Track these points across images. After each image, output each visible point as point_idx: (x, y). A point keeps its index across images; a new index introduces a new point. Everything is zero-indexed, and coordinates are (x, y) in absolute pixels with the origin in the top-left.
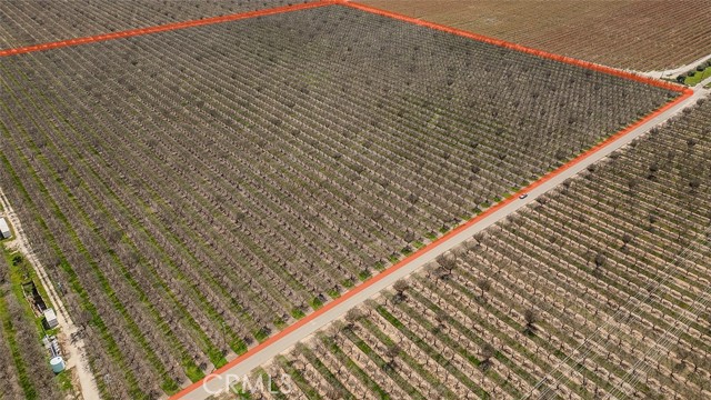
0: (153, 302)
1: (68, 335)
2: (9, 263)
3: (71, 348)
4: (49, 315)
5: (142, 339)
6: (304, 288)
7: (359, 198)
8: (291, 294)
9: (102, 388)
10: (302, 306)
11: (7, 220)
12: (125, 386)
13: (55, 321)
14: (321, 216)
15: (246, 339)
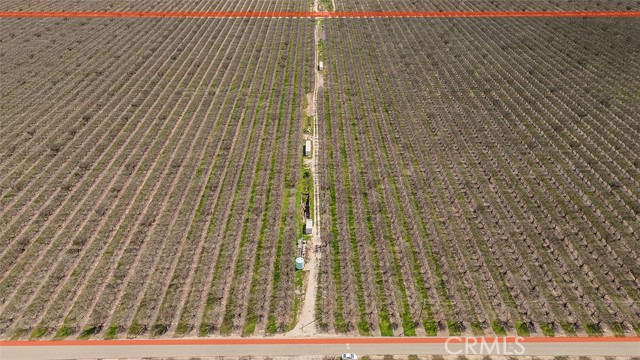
0: (378, 250)
1: (314, 245)
2: (302, 174)
3: (312, 256)
4: (309, 224)
5: (358, 276)
6: (516, 307)
7: (623, 241)
8: (499, 305)
9: (319, 298)
10: (506, 323)
11: (312, 143)
12: (334, 307)
13: (311, 230)
14: (567, 242)
15: (440, 324)
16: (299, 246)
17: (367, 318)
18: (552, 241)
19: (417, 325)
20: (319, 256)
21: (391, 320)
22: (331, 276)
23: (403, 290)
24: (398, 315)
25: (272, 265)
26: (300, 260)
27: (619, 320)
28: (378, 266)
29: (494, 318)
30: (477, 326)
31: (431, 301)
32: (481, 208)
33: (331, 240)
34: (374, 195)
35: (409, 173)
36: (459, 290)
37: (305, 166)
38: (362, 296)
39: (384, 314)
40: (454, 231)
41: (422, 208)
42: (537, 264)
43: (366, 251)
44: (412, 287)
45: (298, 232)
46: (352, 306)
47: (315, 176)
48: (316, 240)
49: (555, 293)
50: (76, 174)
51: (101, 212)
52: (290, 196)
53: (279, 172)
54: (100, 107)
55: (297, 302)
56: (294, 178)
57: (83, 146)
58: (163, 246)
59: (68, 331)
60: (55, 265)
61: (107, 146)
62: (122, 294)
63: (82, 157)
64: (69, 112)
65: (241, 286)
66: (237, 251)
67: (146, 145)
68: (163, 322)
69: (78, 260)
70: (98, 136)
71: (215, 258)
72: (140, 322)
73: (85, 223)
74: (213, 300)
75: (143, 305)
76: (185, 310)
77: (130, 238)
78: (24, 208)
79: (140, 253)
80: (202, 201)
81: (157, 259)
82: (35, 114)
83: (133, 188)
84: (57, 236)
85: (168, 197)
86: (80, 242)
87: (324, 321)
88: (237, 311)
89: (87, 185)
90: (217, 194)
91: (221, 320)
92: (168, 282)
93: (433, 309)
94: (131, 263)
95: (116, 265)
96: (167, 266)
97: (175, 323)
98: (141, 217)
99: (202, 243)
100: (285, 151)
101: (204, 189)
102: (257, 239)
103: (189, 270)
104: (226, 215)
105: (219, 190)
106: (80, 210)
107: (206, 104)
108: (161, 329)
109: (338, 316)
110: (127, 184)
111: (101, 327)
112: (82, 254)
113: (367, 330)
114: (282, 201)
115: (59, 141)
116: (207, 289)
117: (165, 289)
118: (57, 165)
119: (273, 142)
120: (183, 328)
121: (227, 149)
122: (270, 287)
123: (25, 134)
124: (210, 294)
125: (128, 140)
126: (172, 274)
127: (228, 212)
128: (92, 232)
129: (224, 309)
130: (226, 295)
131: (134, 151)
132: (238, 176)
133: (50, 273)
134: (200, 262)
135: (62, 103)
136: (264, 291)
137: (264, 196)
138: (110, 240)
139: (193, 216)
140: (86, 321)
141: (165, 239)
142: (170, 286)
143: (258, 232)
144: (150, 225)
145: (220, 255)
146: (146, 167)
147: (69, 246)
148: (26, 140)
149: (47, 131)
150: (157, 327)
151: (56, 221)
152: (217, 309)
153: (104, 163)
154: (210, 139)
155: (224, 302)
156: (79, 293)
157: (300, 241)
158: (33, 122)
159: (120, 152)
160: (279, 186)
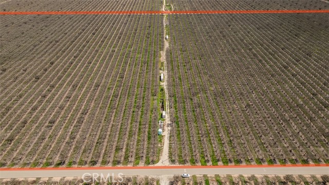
0: (198, 125)
1: (167, 123)
2: (159, 90)
3: (166, 128)
4: (164, 113)
5: (189, 137)
6: (267, 152)
7: (319, 121)
8: (259, 151)
9: (170, 148)
10: (262, 160)
11: (164, 74)
12: (178, 152)
13: (165, 116)
14: (291, 121)
15: (230, 160)
16: (160, 124)
17: (194, 158)
18: (284, 121)
19: (218, 160)
20: (169, 128)
21: (206, 159)
22: (176, 138)
23: (211, 144)
24: (209, 156)
25: (146, 133)
26: (160, 130)
27: (317, 158)
28: (199, 133)
29: (256, 157)
30: (248, 161)
31: (225, 149)
32: (248, 105)
33: (175, 121)
34: (196, 99)
35: (212, 89)
36: (239, 144)
37: (161, 86)
38: (191, 147)
39: (202, 155)
40: (236, 116)
41: (219, 105)
42: (276, 132)
43: (193, 126)
44: (216, 143)
45: (159, 117)
46: (186, 152)
47: (166, 91)
48: (167, 120)
49: (286, 145)
50: (48, 90)
51: (61, 108)
52: (154, 100)
53: (148, 89)
54: (58, 58)
55: (160, 150)
56: (156, 91)
57: (51, 76)
58: (93, 124)
59: (48, 164)
60: (40, 133)
61: (62, 77)
62: (74, 146)
63: (50, 82)
64: (43, 60)
65: (132, 143)
66: (129, 126)
67: (82, 76)
68: (94, 159)
69: (51, 131)
70: (58, 71)
71: (119, 130)
72: (83, 160)
73: (53, 113)
74: (118, 149)
75: (84, 151)
76: (105, 154)
77: (76, 120)
78: (24, 106)
79: (81, 127)
80: (111, 103)
81: (90, 130)
82: (26, 61)
83: (77, 96)
84: (40, 119)
85: (94, 101)
86: (52, 122)
87: (173, 159)
88: (131, 154)
89: (54, 95)
90: (118, 99)
91: (123, 158)
92: (96, 141)
93: (226, 153)
94: (78, 132)
95: (70, 133)
96: (95, 133)
97: (100, 160)
98: (81, 110)
99: (112, 122)
100: (151, 79)
101: (111, 97)
102: (138, 121)
103: (106, 135)
104: (123, 109)
105: (119, 97)
106: (51, 107)
107: (111, 56)
108: (94, 163)
109: (180, 156)
110: (74, 95)
111: (64, 162)
112: (53, 128)
113: (194, 163)
114: (150, 102)
115: (39, 74)
116: (115, 144)
117: (95, 144)
118: (39, 85)
119: (145, 74)
120: (105, 162)
121: (122, 77)
122: (146, 143)
123: (22, 71)
124: (116, 146)
125: (73, 74)
126: (97, 137)
127: (124, 108)
128: (57, 118)
129: (124, 153)
130: (125, 147)
131: (76, 79)
132: (128, 91)
133: (38, 137)
134: (111, 131)
135: (39, 56)
136: (143, 145)
137: (141, 100)
138: (67, 121)
139: (107, 110)
140: (57, 159)
141: (93, 121)
142: (97, 143)
143: (139, 117)
144: (86, 114)
145: (121, 128)
146: (82, 86)
147: (47, 124)
148: (23, 74)
149: (33, 69)
150: (91, 162)
151: (40, 112)
152: (120, 154)
153: (62, 85)
154: (113, 73)
155: (124, 150)
156: (53, 146)
157: (160, 121)
158: (26, 65)
159: (69, 79)
160: (148, 95)
